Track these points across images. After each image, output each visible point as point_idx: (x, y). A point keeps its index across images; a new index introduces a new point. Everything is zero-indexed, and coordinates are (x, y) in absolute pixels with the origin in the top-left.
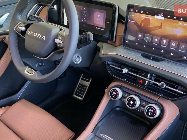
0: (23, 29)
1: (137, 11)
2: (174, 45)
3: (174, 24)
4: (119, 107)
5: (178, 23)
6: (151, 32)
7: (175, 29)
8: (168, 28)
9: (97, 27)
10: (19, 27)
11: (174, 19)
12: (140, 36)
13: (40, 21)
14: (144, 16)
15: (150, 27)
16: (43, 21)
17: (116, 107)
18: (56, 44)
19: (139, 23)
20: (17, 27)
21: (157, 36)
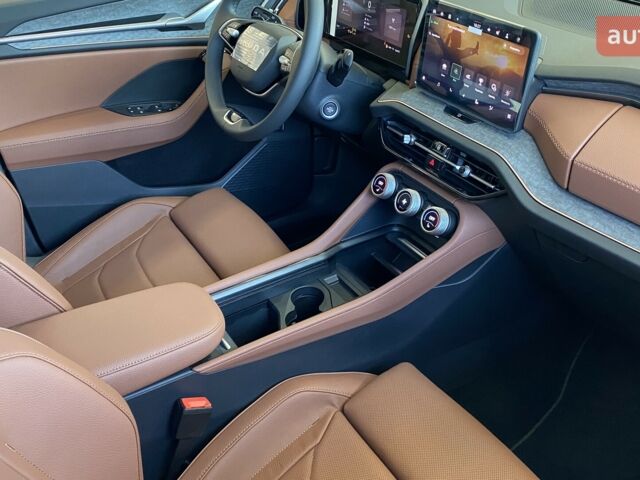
0: (235, 32)
1: (450, 17)
2: (495, 89)
3: (497, 46)
4: (398, 225)
5: (502, 44)
6: (462, 60)
7: (496, 56)
8: (487, 53)
9: (389, 45)
10: (229, 29)
11: (496, 36)
12: (445, 66)
13: (273, 21)
14: (452, 27)
15: (462, 48)
16: (279, 22)
17: (393, 225)
18: (280, 64)
19: (445, 40)
20: (225, 28)
21: (471, 68)
